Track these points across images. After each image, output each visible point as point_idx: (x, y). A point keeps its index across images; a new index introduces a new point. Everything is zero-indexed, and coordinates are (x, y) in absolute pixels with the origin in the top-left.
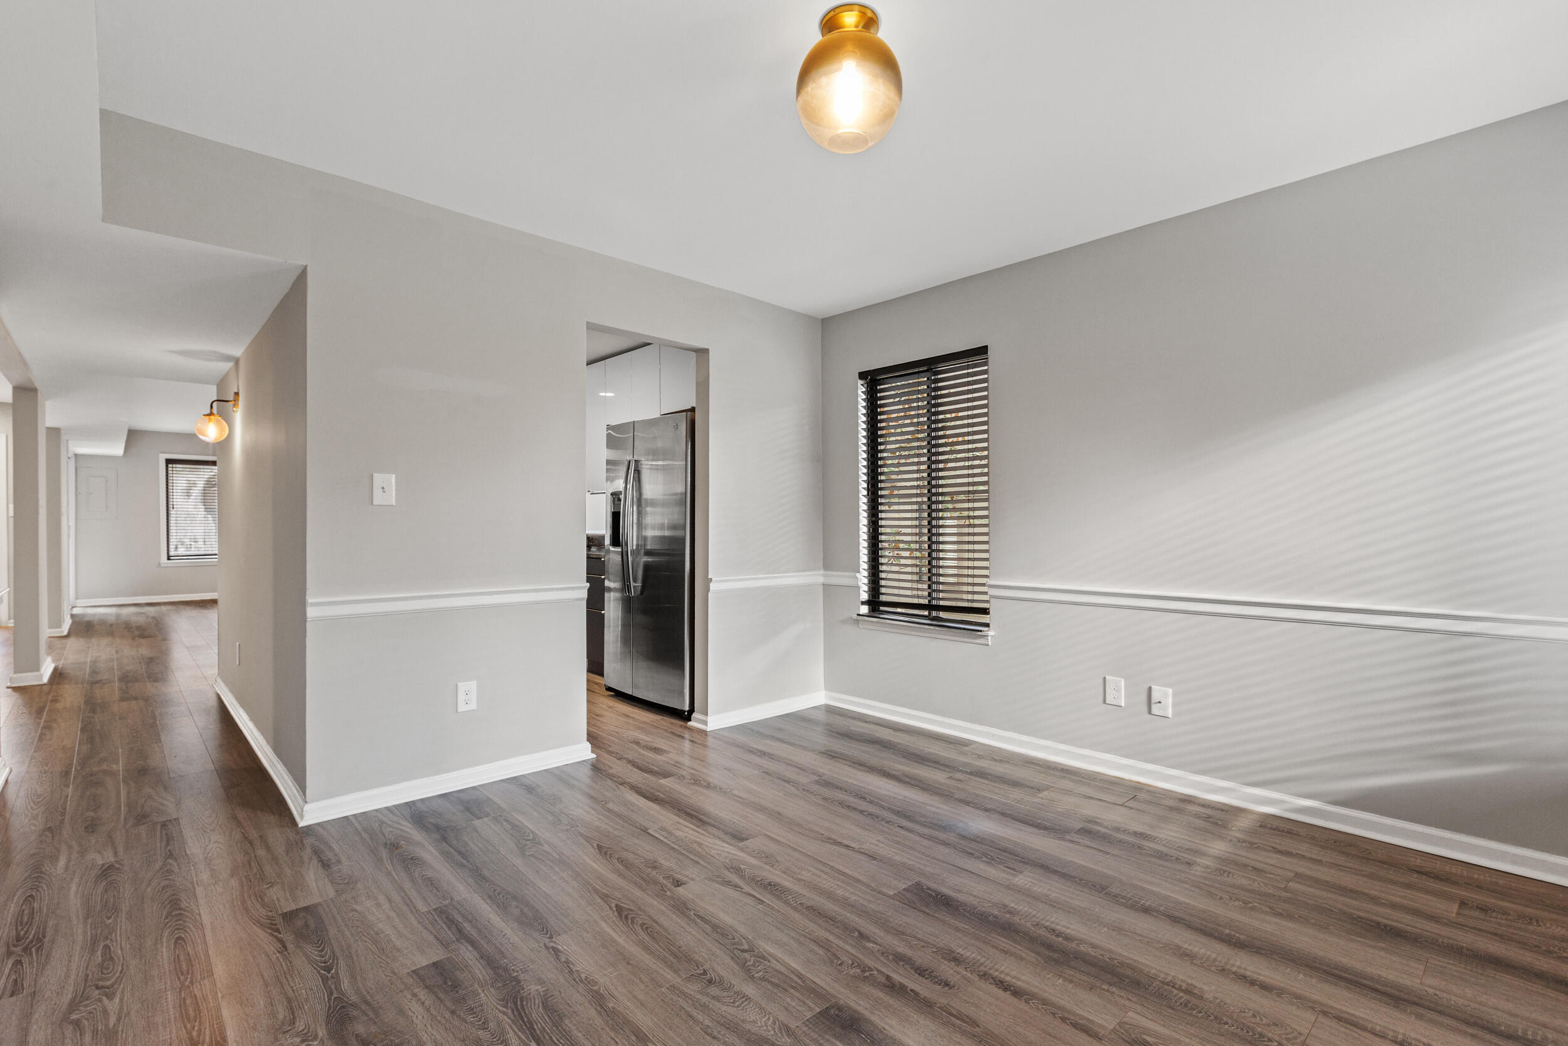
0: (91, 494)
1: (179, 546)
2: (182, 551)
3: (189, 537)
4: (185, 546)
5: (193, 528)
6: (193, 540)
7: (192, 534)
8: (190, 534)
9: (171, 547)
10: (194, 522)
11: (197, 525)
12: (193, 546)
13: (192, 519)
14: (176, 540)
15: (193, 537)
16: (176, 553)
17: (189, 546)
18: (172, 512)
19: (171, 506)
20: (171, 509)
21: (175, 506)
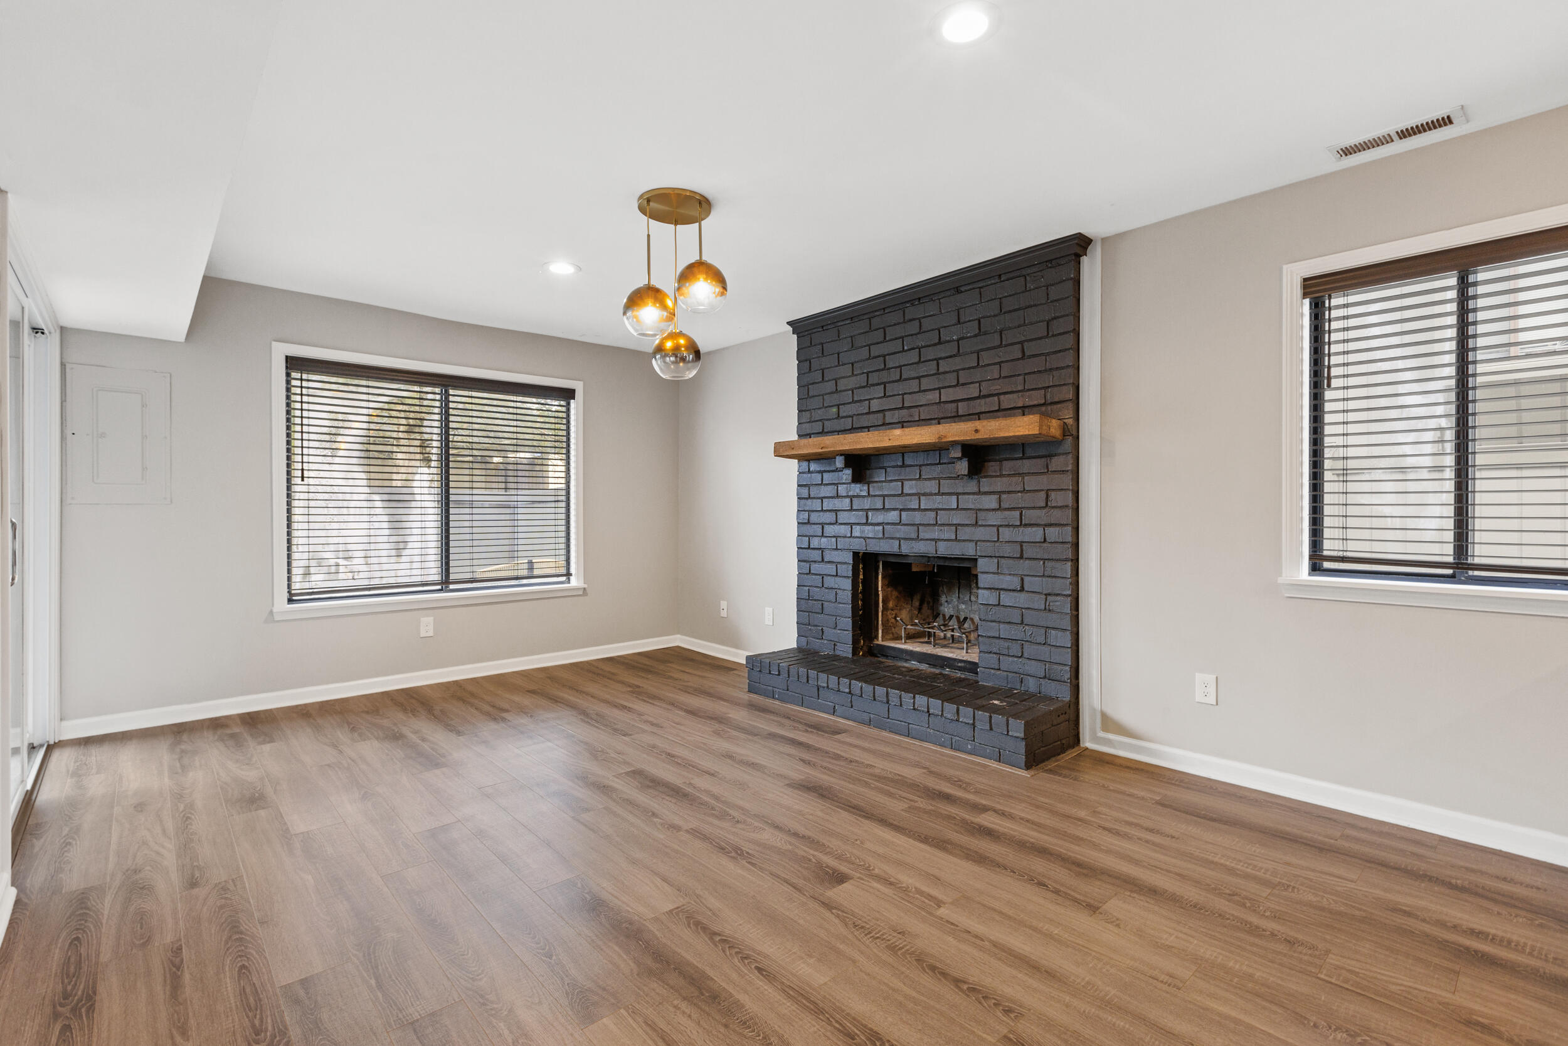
0: (103, 435)
1: (312, 570)
2: (318, 580)
3: (332, 548)
4: (325, 570)
5: (343, 526)
6: (341, 555)
7: (341, 540)
8: (336, 540)
9: (294, 571)
10: (345, 511)
11: (351, 518)
12: (342, 569)
13: (340, 504)
14: (306, 556)
15: (341, 547)
16: (307, 585)
17: (333, 569)
18: (298, 488)
19: (299, 473)
20: (299, 481)
21: (306, 474)
